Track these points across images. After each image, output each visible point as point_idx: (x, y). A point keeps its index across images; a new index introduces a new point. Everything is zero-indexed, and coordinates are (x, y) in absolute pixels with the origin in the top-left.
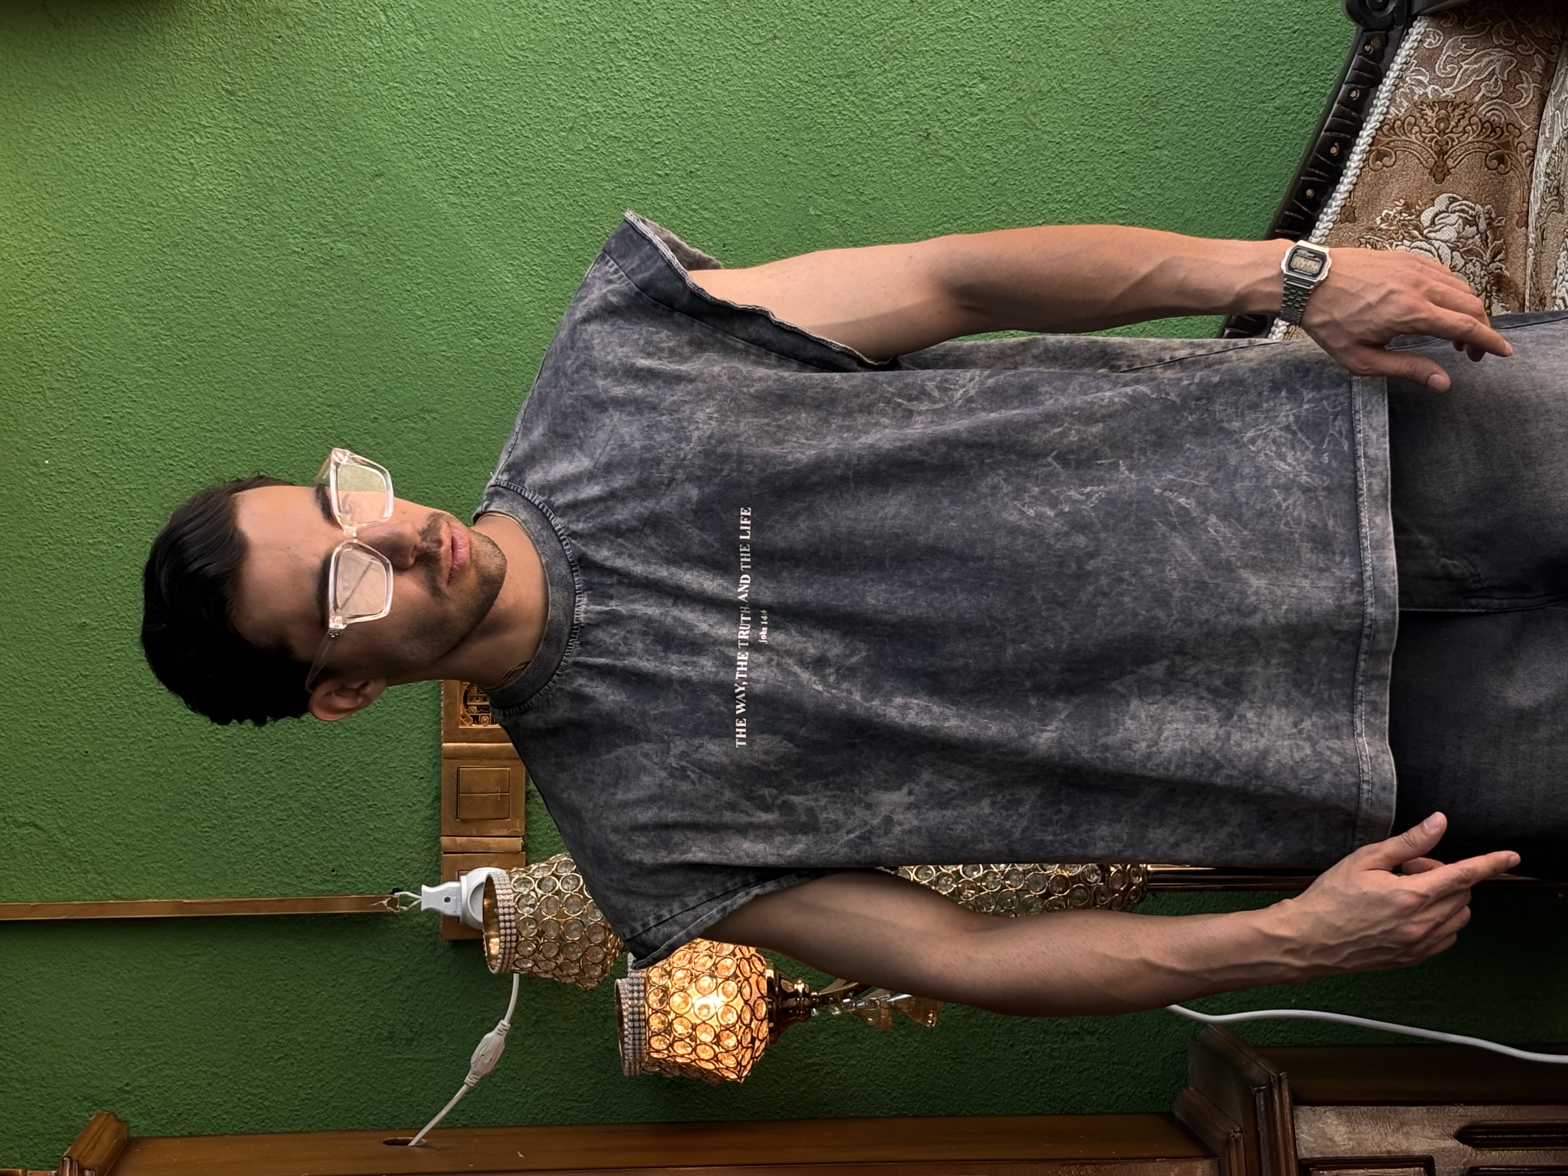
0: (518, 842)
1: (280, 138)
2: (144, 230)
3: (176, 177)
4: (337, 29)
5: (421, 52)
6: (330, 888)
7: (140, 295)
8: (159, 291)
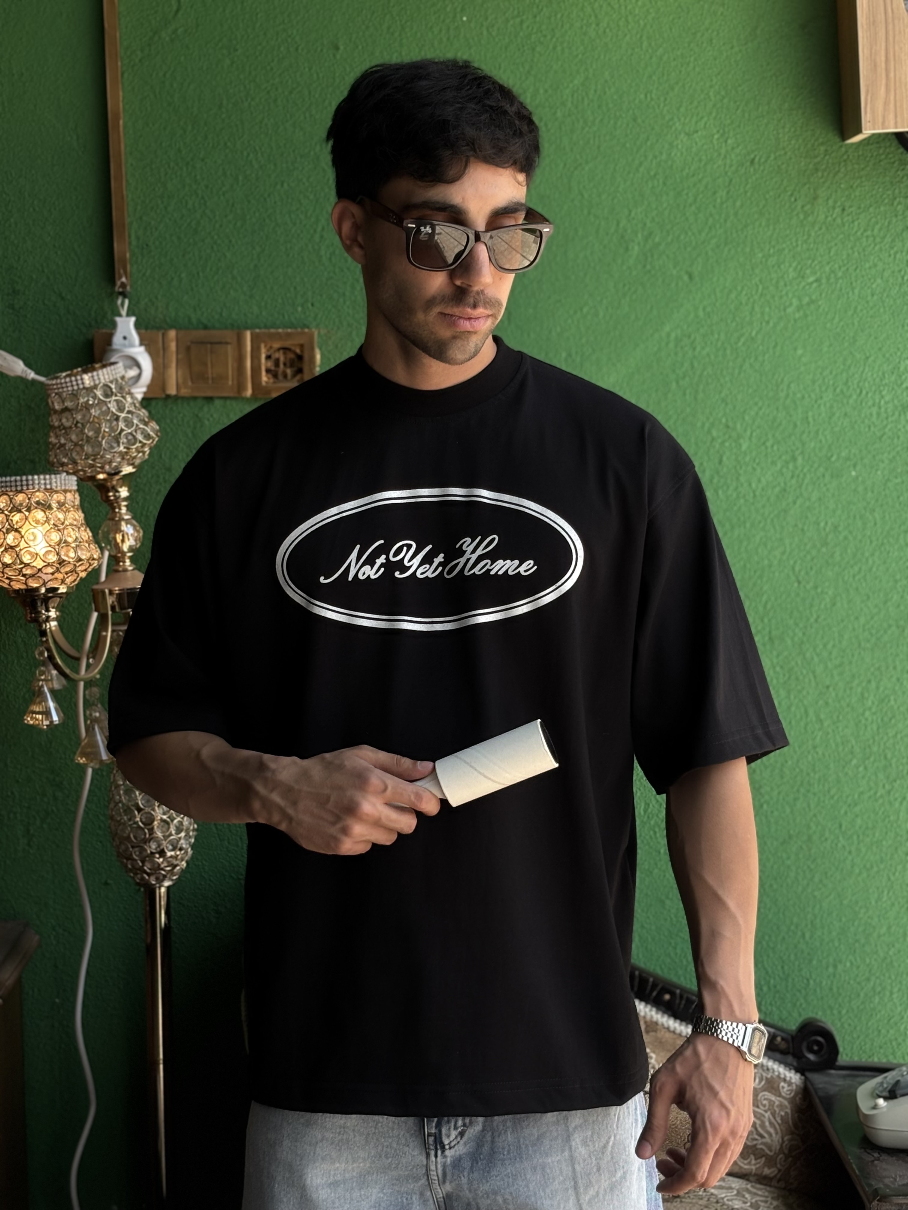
0: (172, 391)
1: (719, 200)
2: (646, 96)
3: (687, 120)
4: (802, 245)
5: (785, 310)
6: (134, 243)
7: (595, 91)
8: (599, 107)
